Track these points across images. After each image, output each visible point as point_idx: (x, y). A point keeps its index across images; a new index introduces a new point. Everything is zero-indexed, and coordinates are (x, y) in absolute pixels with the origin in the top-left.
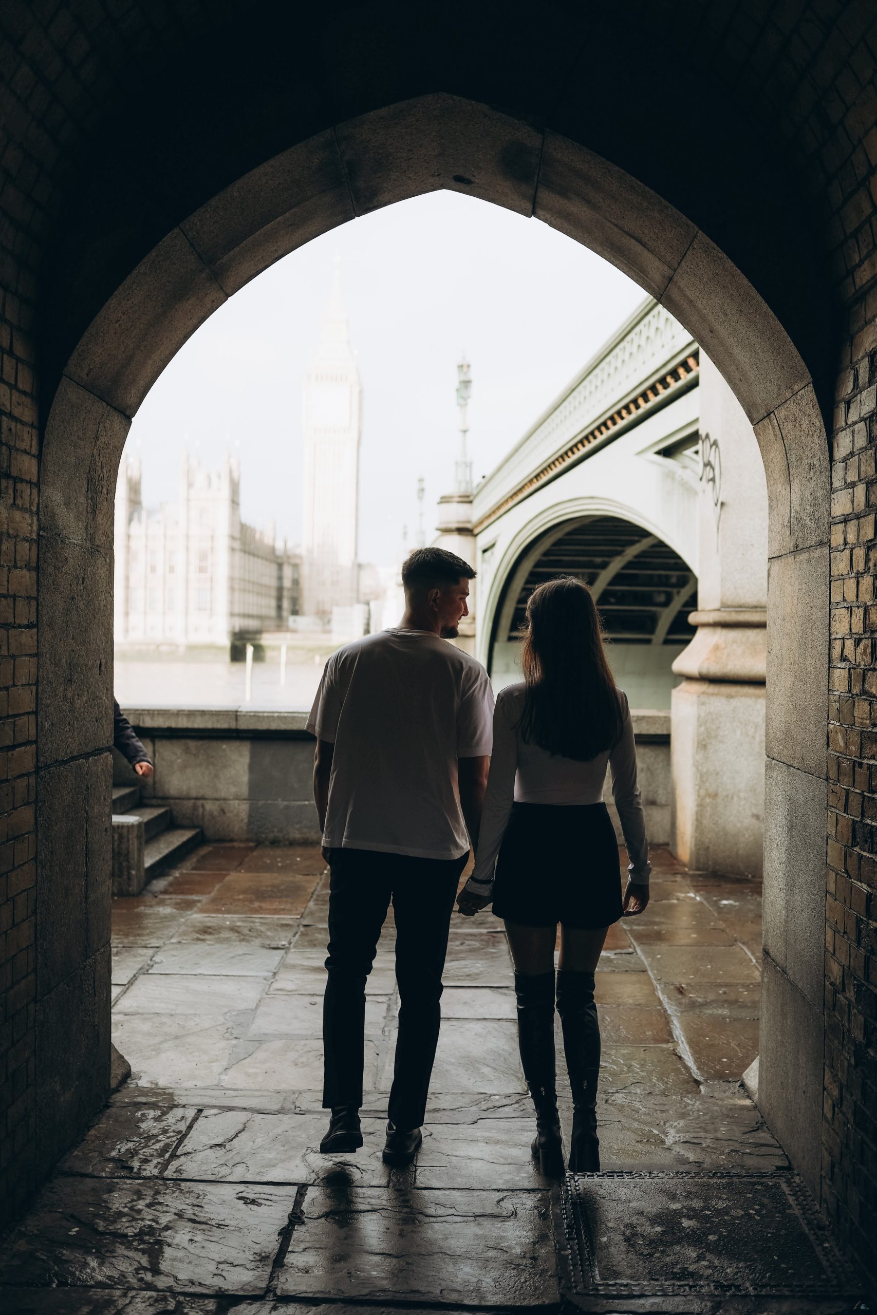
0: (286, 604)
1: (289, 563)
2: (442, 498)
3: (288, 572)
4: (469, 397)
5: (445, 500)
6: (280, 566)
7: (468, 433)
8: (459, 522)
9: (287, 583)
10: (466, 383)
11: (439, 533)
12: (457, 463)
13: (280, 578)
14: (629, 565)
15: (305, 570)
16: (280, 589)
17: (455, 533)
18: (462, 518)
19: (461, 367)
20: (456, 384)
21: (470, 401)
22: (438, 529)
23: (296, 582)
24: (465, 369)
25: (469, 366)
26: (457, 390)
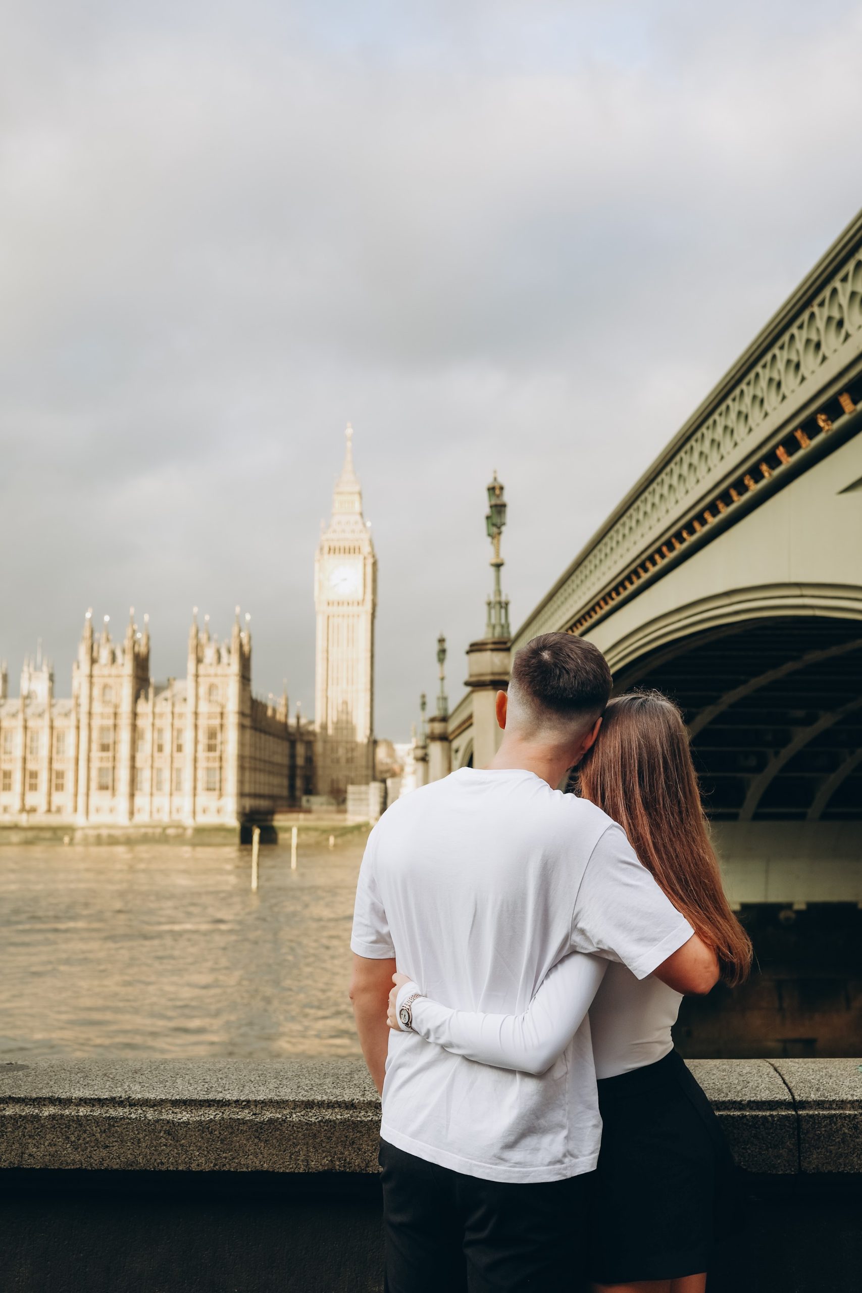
0: (299, 783)
1: (302, 741)
2: (472, 645)
3: (300, 749)
4: (504, 524)
5: (475, 648)
6: (293, 744)
7: (502, 569)
8: (493, 674)
9: (300, 761)
10: (499, 509)
11: (469, 689)
12: (489, 604)
13: (293, 756)
14: (721, 718)
15: (319, 747)
16: (293, 767)
17: (490, 687)
18: (497, 669)
19: (492, 490)
20: (487, 510)
21: (504, 529)
22: (467, 684)
23: (310, 760)
24: (497, 492)
25: (502, 488)
26: (488, 518)
